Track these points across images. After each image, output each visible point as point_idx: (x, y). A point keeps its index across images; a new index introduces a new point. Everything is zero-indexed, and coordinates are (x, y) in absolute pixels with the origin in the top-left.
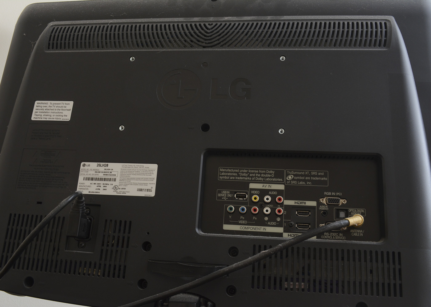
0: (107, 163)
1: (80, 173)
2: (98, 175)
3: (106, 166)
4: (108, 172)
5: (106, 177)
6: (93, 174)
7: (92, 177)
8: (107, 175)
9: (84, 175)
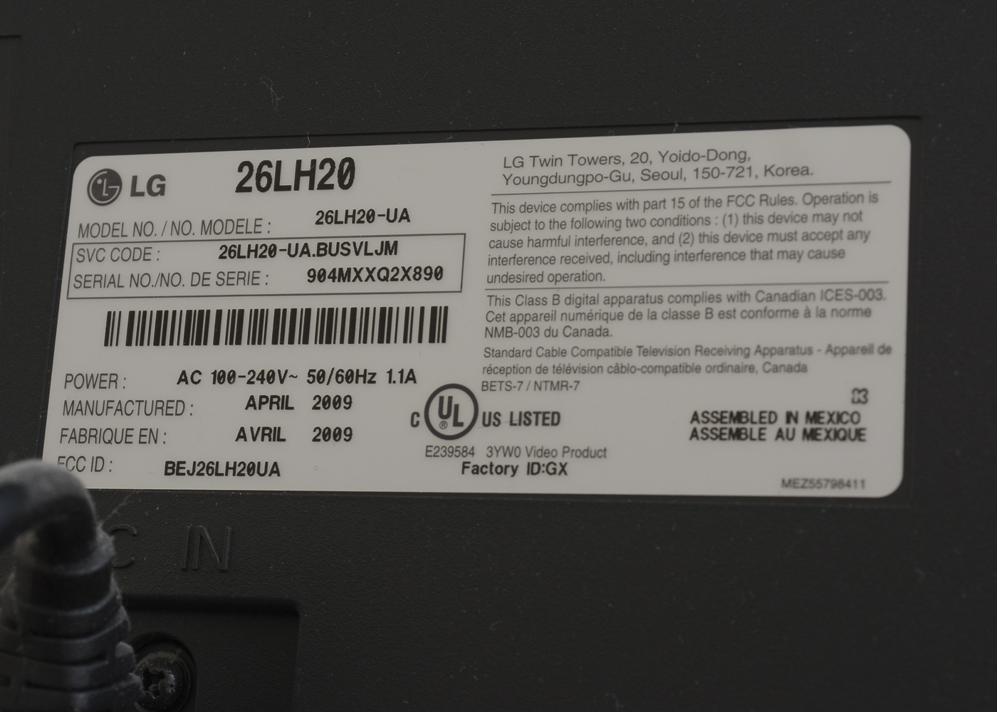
0: (338, 153)
1: (73, 268)
2: (252, 278)
3: (334, 180)
4: (361, 249)
5: (338, 303)
6: (202, 279)
7: (196, 305)
8: (343, 275)
9: (112, 291)
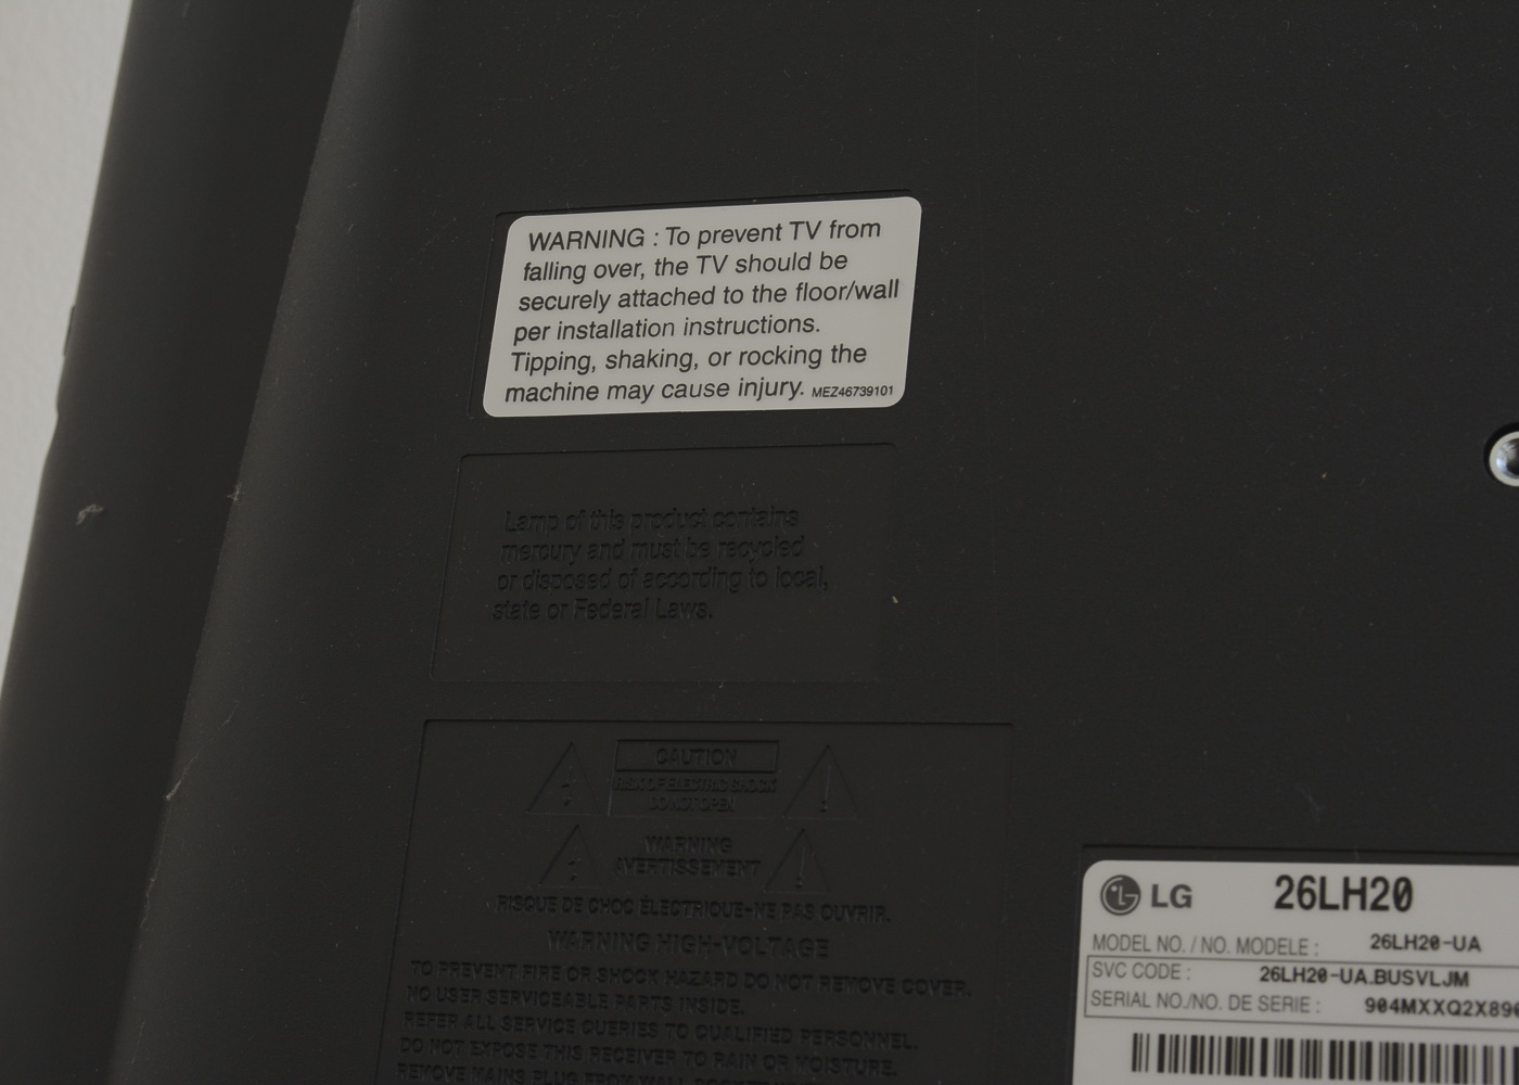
0: (1393, 872)
1: (1089, 983)
2: (1301, 1004)
3: (1388, 900)
4: (1426, 978)
5: (1404, 1038)
6: (1242, 1002)
7: (1238, 1032)
8: (1407, 1007)
9: (1136, 1010)
